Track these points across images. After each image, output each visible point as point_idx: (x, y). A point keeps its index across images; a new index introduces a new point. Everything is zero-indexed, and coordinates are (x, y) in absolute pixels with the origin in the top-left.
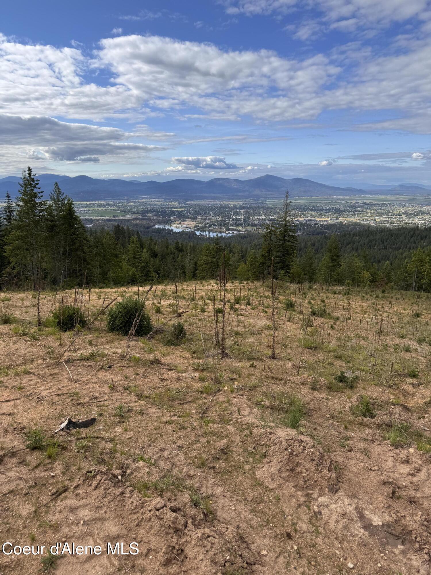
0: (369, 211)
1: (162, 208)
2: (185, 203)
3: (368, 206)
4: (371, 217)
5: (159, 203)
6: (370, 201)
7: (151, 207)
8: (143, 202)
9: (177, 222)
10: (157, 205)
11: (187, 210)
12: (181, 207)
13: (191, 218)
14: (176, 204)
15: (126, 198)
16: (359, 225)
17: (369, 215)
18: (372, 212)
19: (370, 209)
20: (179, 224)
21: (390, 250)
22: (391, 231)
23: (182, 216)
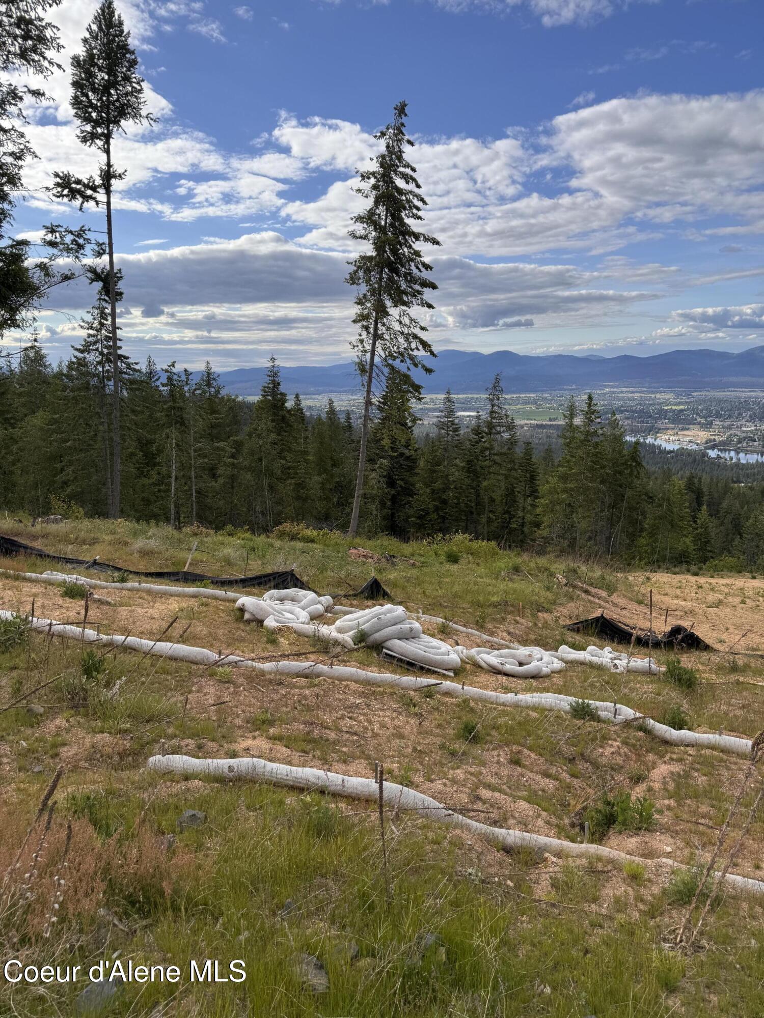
1: (641, 405)
2: (688, 395)
5: (637, 395)
7: (620, 403)
8: (605, 394)
9: (669, 432)
10: (630, 400)
11: (693, 409)
12: (680, 404)
13: (699, 423)
14: (670, 396)
15: (574, 387)
20: (674, 435)
23: (681, 420)
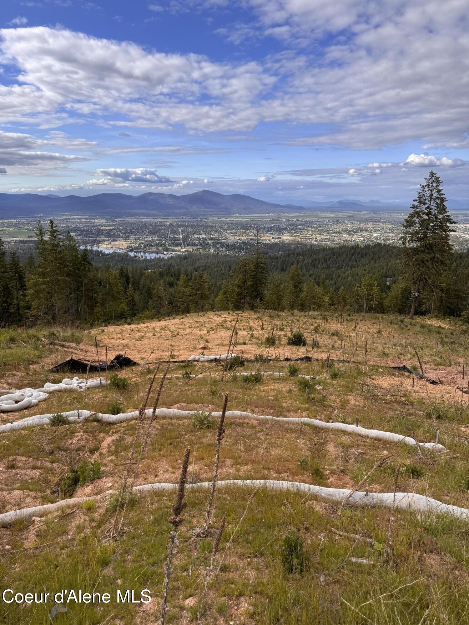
0: (310, 229)
1: (86, 226)
2: (113, 221)
3: (309, 224)
4: (312, 235)
5: (83, 221)
6: (310, 219)
7: (74, 226)
8: (63, 220)
9: (106, 243)
10: (79, 223)
11: (117, 229)
12: (109, 226)
13: (122, 237)
14: (103, 221)
15: (42, 215)
16: (301, 244)
17: (310, 233)
18: (313, 229)
19: (311, 227)
20: (109, 244)
21: (333, 269)
22: (333, 249)
23: (111, 236)
